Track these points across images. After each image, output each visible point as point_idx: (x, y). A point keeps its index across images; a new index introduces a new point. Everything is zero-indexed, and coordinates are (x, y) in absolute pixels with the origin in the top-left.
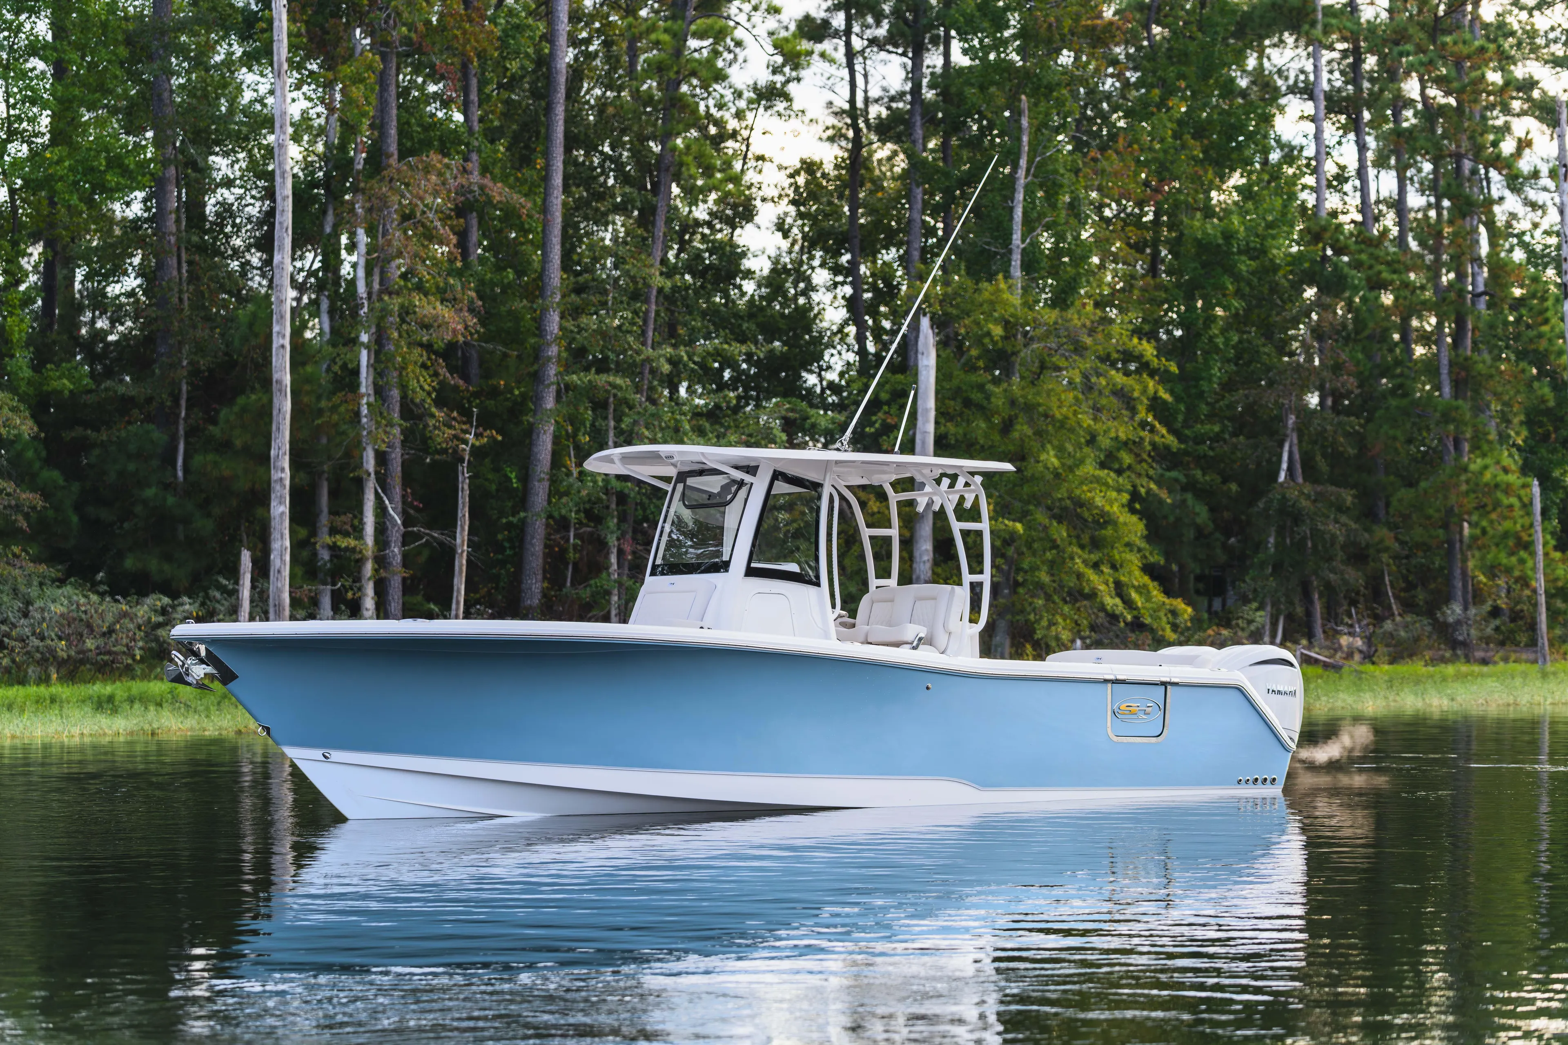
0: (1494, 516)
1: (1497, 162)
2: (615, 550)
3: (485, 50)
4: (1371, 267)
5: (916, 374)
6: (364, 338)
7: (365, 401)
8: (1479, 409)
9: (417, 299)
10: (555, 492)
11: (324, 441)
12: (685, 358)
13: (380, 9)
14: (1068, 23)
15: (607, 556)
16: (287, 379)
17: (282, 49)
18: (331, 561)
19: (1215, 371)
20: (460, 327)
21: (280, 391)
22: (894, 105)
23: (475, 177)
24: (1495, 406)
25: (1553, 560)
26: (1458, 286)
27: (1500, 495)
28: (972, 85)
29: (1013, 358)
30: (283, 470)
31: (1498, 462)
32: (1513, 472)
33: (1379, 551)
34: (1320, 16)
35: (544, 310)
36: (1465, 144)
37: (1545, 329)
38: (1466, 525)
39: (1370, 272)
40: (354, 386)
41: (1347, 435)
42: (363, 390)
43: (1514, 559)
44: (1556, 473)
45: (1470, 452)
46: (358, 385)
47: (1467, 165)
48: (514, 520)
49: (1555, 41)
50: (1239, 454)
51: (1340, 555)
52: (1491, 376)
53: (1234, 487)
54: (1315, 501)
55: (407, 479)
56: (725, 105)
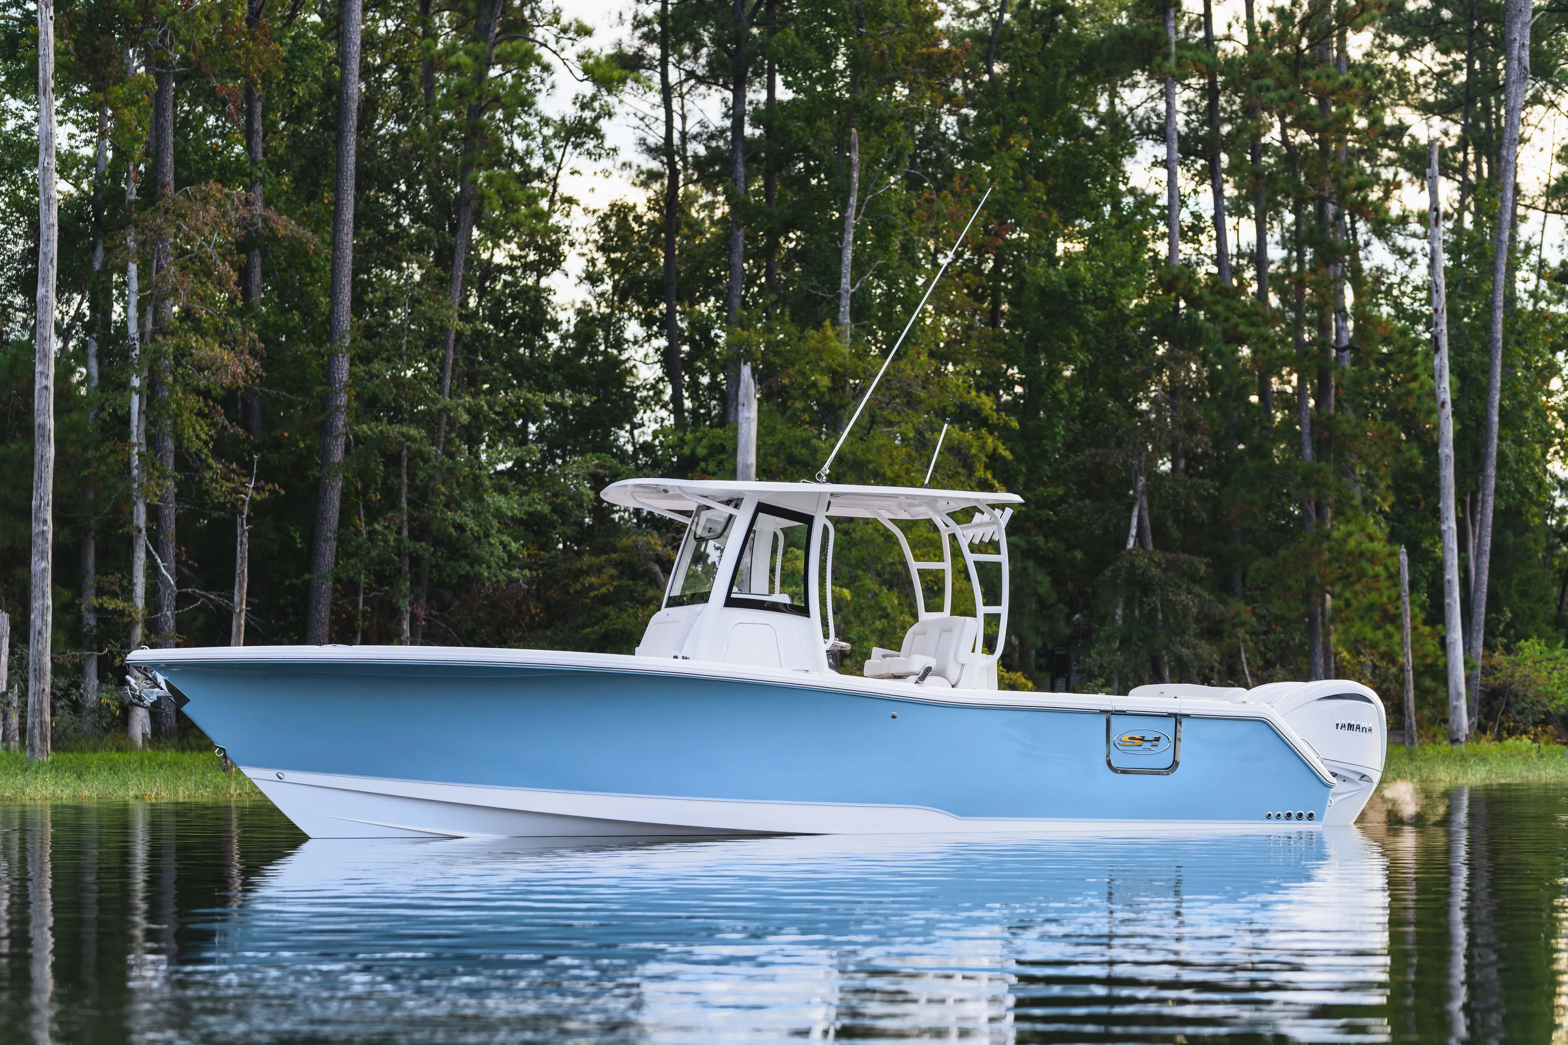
0: (1358, 587)
1: (1361, 209)
2: (408, 616)
3: (269, 71)
4: (1227, 320)
5: (736, 428)
6: (136, 382)
7: (136, 450)
8: (1344, 471)
9: (193, 340)
10: (344, 551)
11: (91, 495)
12: (486, 408)
13: (156, 26)
14: (901, 51)
15: (399, 623)
16: (51, 424)
17: (48, 66)
18: (98, 626)
19: (1060, 430)
20: (240, 370)
21: (43, 436)
22: (714, 144)
23: (258, 208)
24: (1361, 470)
25: (1422, 634)
26: (1322, 339)
27: (1365, 564)
28: (798, 119)
29: (841, 412)
30: (45, 522)
31: (1363, 530)
32: (1380, 540)
33: (1234, 626)
34: (1173, 49)
35: (332, 356)
36: (1329, 188)
37: (1414, 385)
38: (1328, 597)
39: (1226, 325)
40: (125, 435)
41: (1202, 499)
42: (134, 440)
43: (1380, 634)
44: (1426, 544)
45: (1333, 519)
46: (128, 435)
47: (1331, 208)
48: (298, 582)
49: (1426, 85)
50: (1084, 520)
51: (1193, 628)
52: (1356, 437)
53: (1079, 555)
54: (1165, 570)
55: (181, 537)
56: (531, 133)
